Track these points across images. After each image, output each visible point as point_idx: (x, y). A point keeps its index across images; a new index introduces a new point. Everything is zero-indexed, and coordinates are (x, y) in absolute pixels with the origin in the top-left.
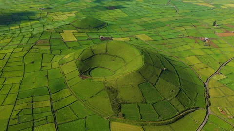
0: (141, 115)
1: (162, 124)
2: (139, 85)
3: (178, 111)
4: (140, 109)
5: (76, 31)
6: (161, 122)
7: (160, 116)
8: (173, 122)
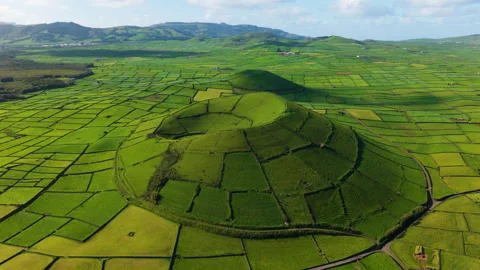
0: (193, 204)
1: (228, 234)
2: (226, 154)
3: (289, 221)
4: (198, 194)
5: (231, 91)
6: (227, 229)
7: (232, 217)
8: (257, 238)
